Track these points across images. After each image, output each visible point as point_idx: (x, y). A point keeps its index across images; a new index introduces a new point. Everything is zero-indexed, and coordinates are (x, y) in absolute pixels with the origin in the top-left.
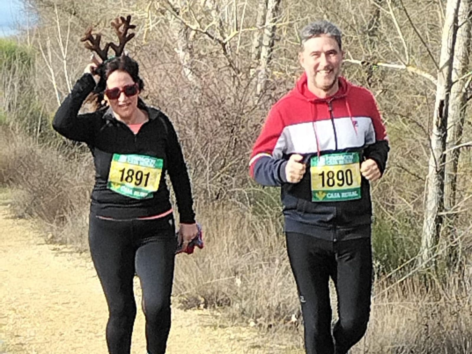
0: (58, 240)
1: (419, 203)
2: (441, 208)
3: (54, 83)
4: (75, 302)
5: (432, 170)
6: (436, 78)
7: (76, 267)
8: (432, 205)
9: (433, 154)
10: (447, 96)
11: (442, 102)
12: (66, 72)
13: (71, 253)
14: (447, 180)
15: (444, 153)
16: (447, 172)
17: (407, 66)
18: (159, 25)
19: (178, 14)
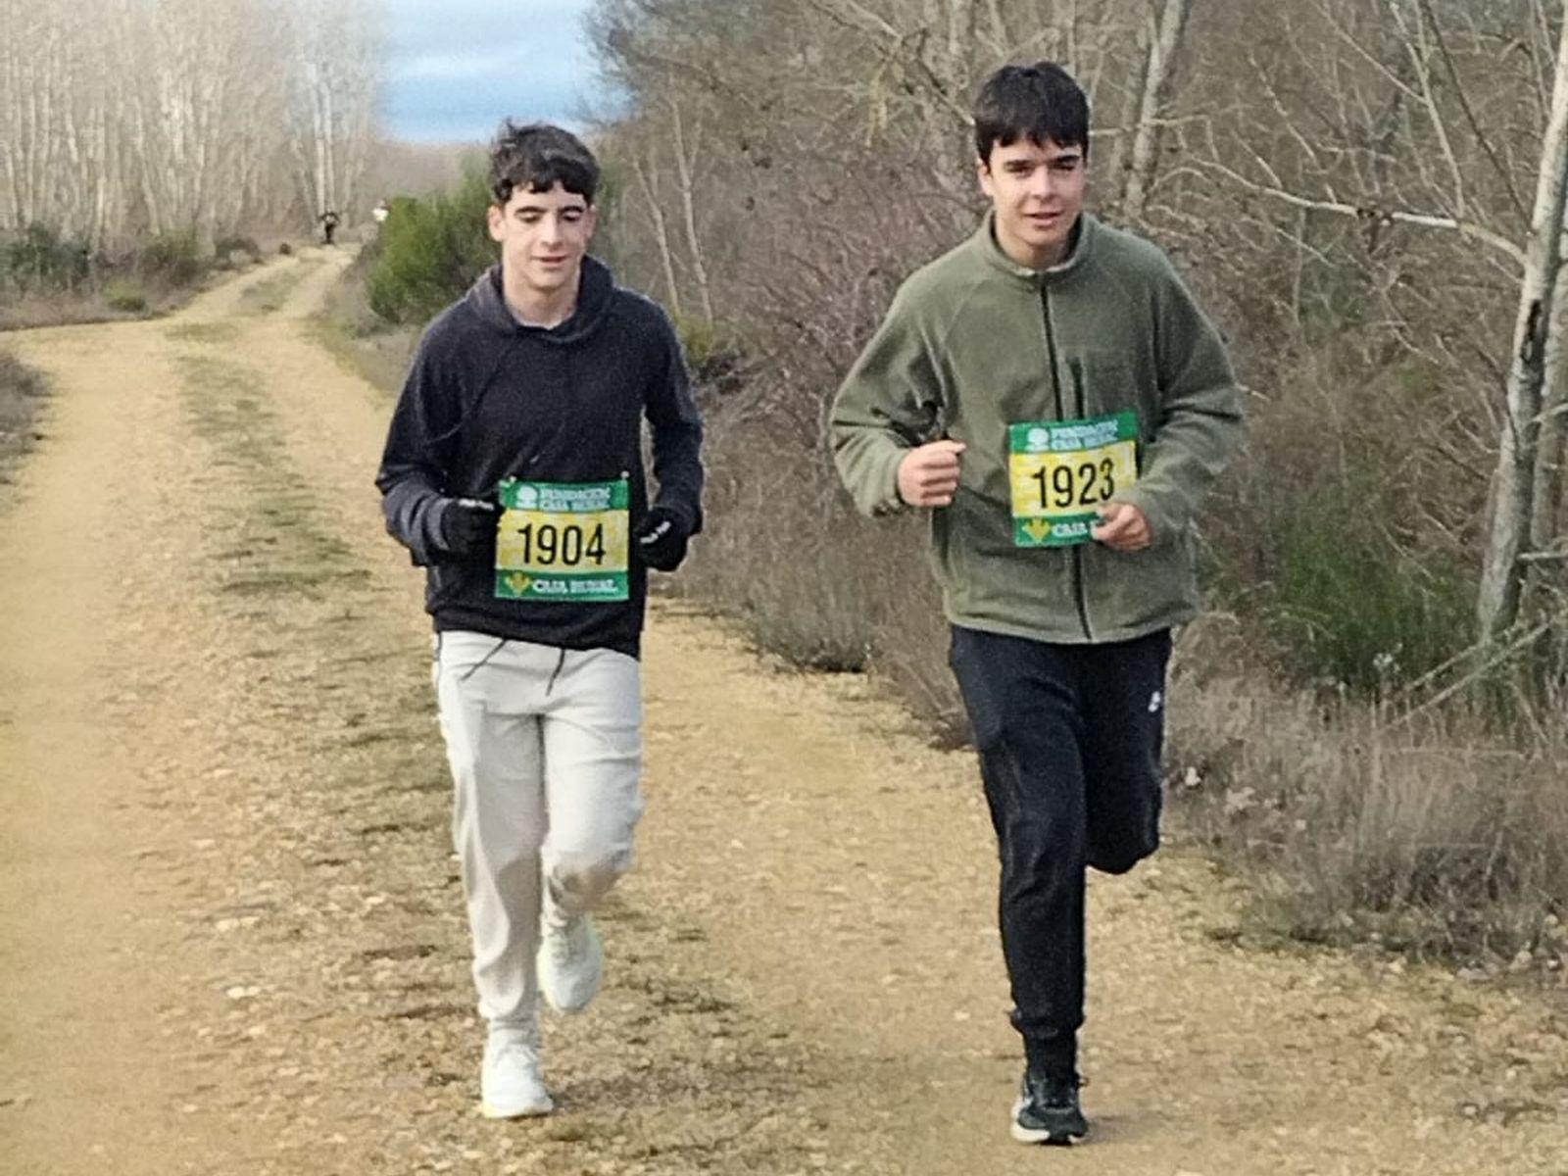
0: (663, 587)
1: (1470, 533)
2: (1525, 545)
3: (662, 240)
4: (698, 726)
5: (1506, 457)
6: (1524, 249)
7: (702, 647)
8: (1503, 536)
9: (1512, 424)
10: (1548, 294)
11: (1535, 308)
12: (689, 219)
13: (692, 615)
14: (1540, 485)
15: (1538, 419)
16: (1540, 463)
17: (1459, 221)
18: (899, 120)
19: (944, 92)
